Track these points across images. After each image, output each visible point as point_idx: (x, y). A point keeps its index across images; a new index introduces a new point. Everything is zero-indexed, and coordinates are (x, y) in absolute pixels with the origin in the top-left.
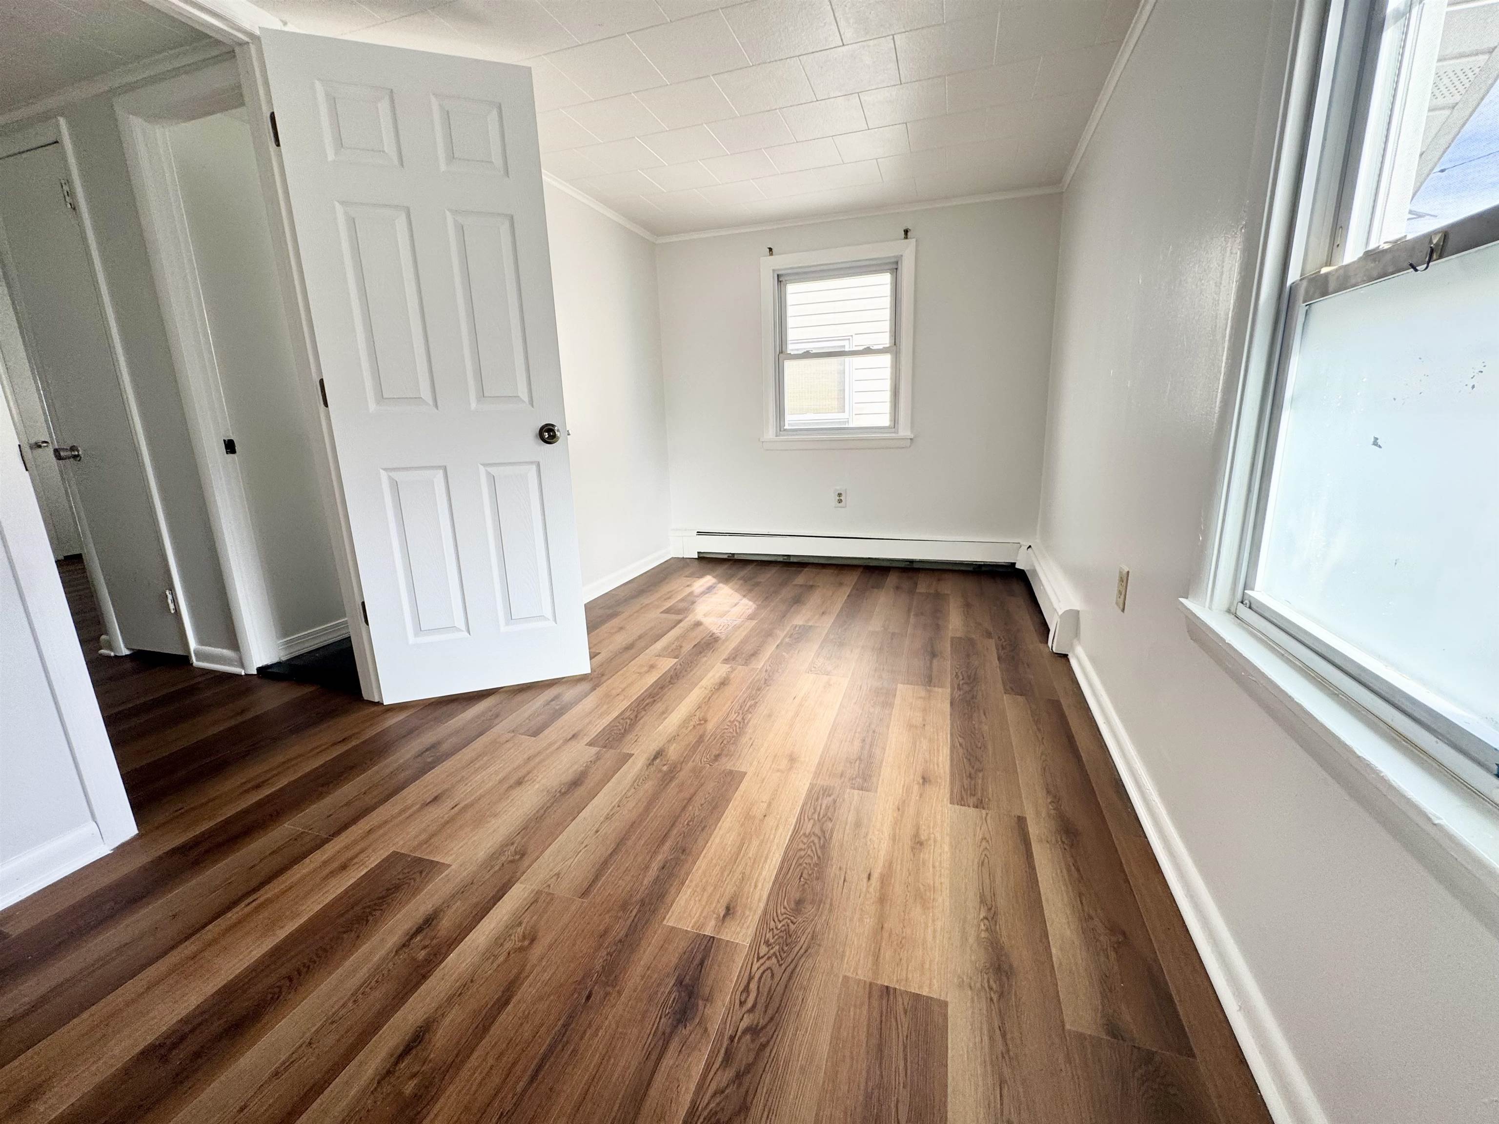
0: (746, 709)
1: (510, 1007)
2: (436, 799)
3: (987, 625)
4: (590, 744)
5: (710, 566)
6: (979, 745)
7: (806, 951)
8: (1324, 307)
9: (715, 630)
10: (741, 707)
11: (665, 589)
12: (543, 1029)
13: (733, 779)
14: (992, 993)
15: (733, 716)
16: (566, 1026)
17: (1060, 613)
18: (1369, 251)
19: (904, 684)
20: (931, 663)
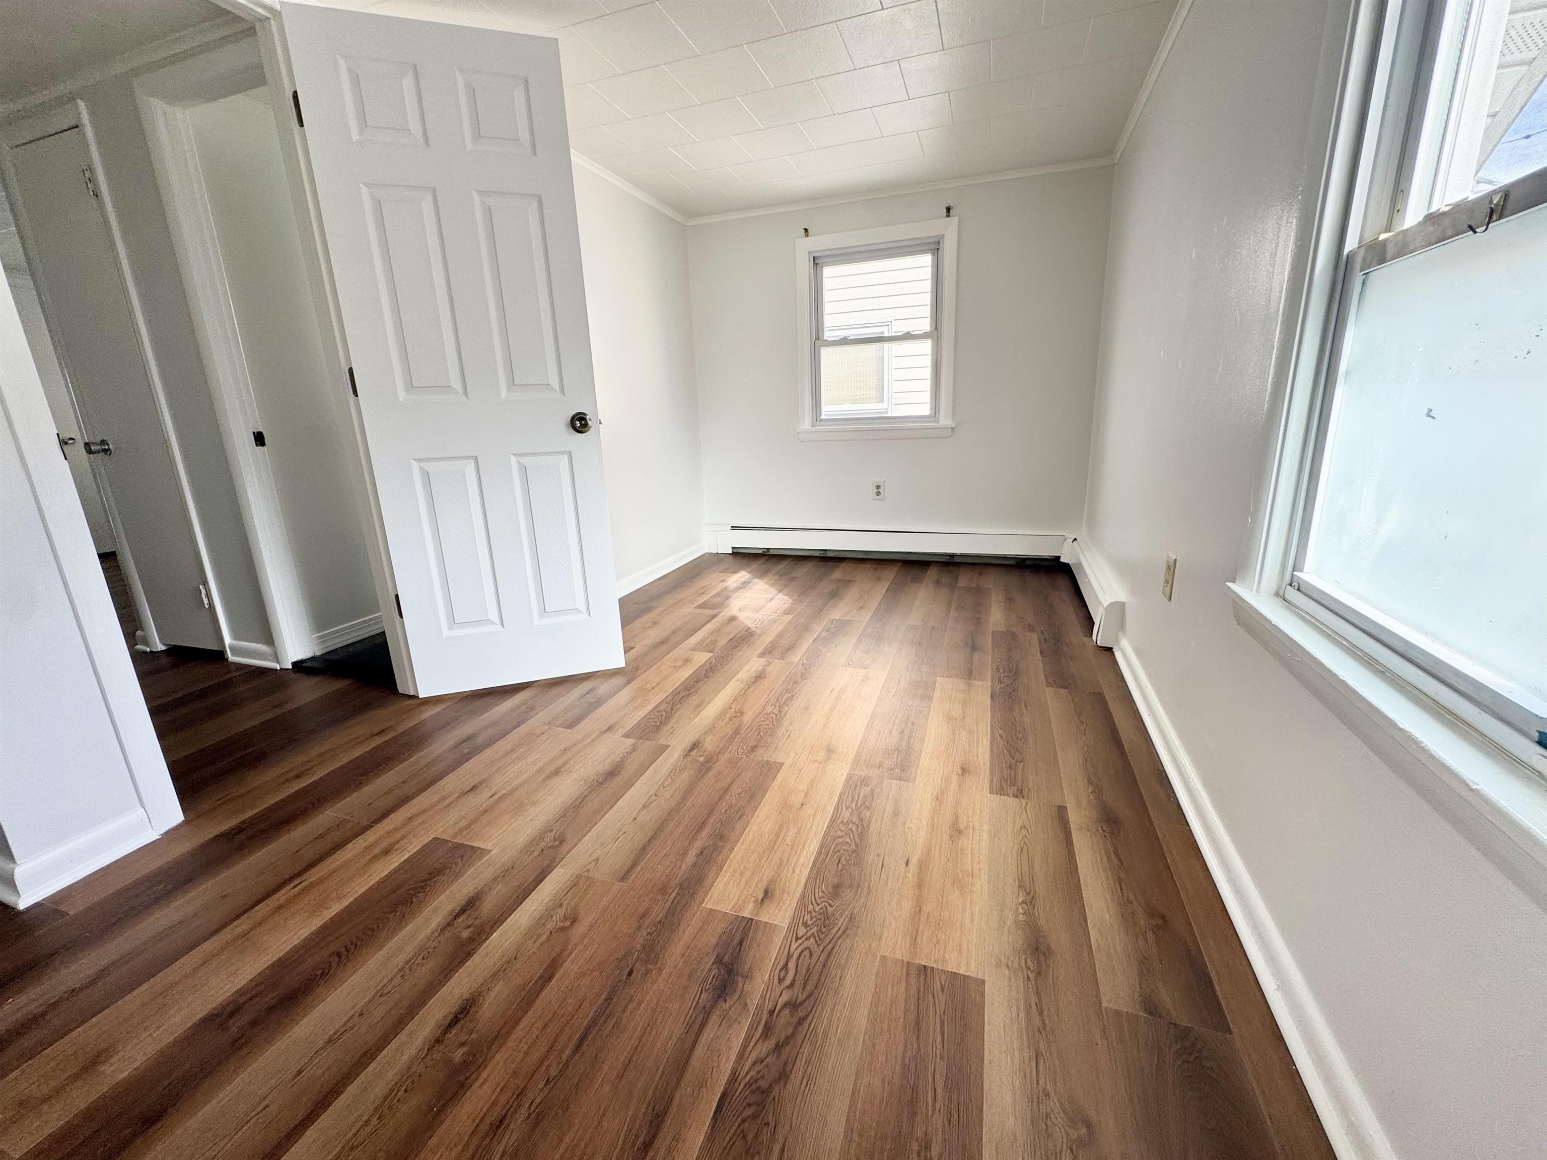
0: (782, 702)
1: (554, 981)
2: (474, 788)
3: (1030, 618)
4: (627, 736)
5: (745, 560)
6: (1020, 736)
7: (845, 932)
8: (1382, 276)
9: (749, 624)
10: (778, 700)
11: (700, 584)
12: (586, 1004)
13: (771, 769)
14: (1030, 973)
15: (769, 709)
16: (609, 999)
17: (1105, 606)
18: (1431, 214)
19: (943, 677)
20: (971, 657)
